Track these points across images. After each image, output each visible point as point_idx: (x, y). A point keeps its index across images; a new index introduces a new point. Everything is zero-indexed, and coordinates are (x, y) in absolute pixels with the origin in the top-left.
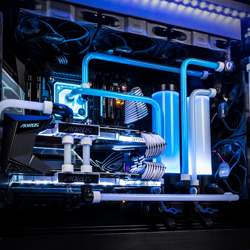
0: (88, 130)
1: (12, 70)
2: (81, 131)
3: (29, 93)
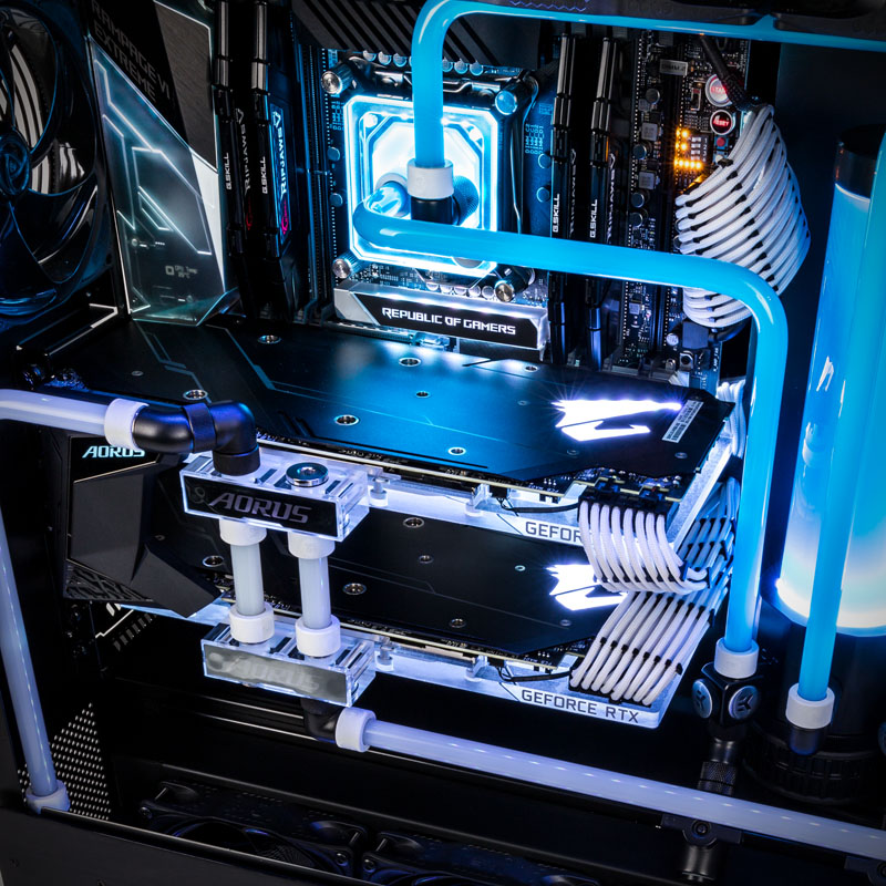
0: (295, 512)
1: (149, 69)
2: (270, 512)
3: (228, 172)
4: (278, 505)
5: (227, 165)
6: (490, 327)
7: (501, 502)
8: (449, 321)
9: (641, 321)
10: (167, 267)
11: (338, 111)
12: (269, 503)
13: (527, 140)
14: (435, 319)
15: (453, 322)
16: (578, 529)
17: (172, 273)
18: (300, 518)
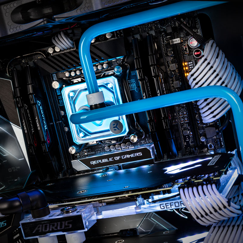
0: (66, 224)
2: (56, 228)
3: (25, 127)
4: (59, 223)
5: (24, 124)
6: (132, 155)
7: (148, 201)
8: (116, 158)
9: (189, 138)
10: (9, 169)
11: (61, 99)
12: (56, 224)
13: (130, 86)
14: (111, 159)
15: (118, 158)
16: (181, 200)
17: (11, 171)
18: (69, 226)
